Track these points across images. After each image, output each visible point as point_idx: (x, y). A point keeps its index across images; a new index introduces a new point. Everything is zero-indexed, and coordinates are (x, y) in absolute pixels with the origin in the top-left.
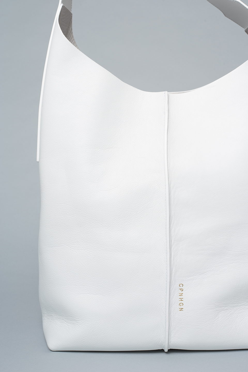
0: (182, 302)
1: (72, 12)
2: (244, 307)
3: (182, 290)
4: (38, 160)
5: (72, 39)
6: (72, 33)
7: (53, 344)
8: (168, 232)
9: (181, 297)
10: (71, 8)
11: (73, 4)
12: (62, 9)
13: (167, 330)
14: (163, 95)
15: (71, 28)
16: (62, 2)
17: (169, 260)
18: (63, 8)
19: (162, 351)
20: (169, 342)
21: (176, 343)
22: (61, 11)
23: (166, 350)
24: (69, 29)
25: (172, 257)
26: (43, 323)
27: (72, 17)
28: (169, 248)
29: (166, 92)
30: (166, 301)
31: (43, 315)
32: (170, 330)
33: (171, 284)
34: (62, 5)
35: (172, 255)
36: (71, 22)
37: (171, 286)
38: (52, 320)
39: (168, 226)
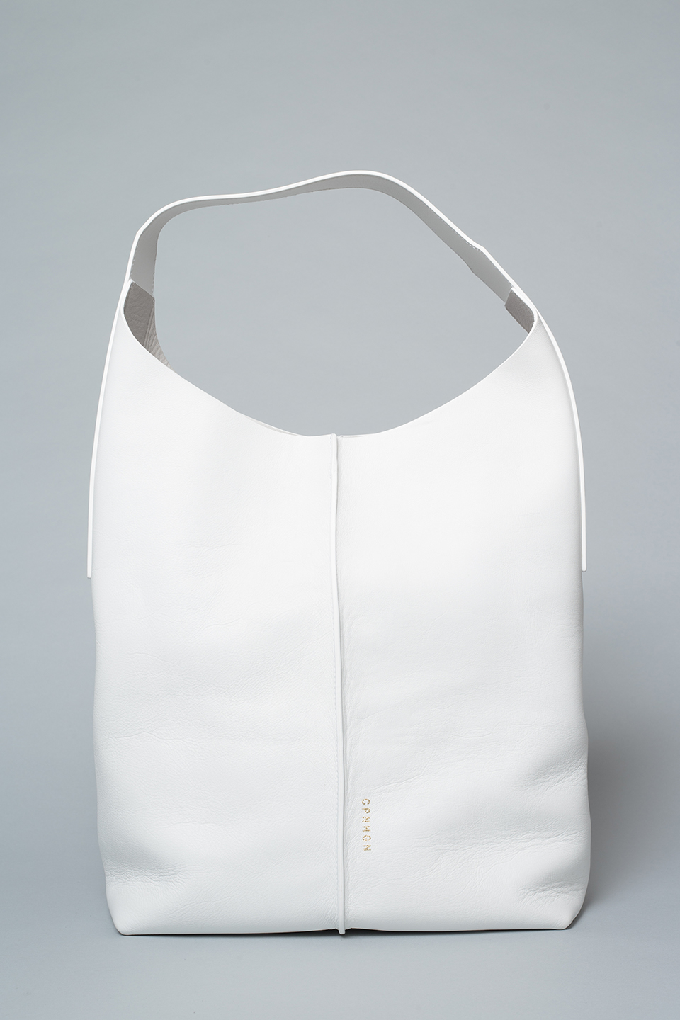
0: (368, 833)
1: (154, 295)
2: (492, 846)
3: (368, 811)
4: (89, 575)
5: (156, 347)
6: (156, 334)
7: (126, 920)
8: (339, 700)
9: (366, 824)
10: (153, 287)
11: (155, 281)
12: (130, 289)
13: (341, 888)
14: (328, 440)
15: (152, 326)
16: (130, 276)
17: (341, 752)
18: (133, 287)
19: (334, 932)
20: (346, 911)
21: (362, 915)
22: (129, 293)
23: (342, 932)
24: (149, 326)
25: (348, 748)
26: (107, 889)
27: (154, 303)
28: (341, 730)
29: (334, 435)
30: (337, 832)
31: (107, 873)
32: (346, 888)
33: (346, 800)
34: (131, 281)
35: (348, 744)
36: (152, 314)
37: (346, 803)
38: (126, 879)
39: (339, 690)
